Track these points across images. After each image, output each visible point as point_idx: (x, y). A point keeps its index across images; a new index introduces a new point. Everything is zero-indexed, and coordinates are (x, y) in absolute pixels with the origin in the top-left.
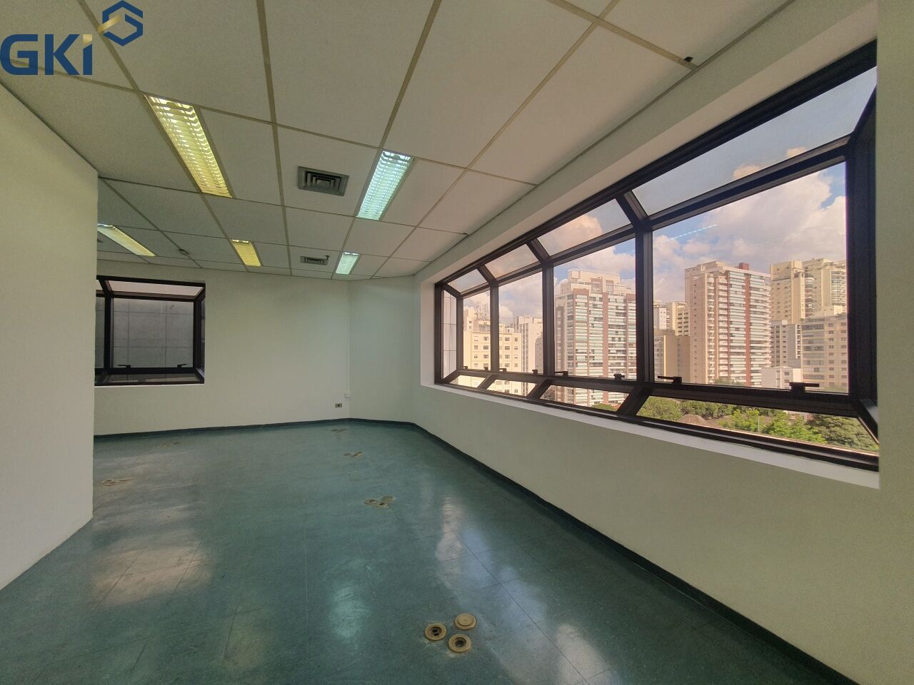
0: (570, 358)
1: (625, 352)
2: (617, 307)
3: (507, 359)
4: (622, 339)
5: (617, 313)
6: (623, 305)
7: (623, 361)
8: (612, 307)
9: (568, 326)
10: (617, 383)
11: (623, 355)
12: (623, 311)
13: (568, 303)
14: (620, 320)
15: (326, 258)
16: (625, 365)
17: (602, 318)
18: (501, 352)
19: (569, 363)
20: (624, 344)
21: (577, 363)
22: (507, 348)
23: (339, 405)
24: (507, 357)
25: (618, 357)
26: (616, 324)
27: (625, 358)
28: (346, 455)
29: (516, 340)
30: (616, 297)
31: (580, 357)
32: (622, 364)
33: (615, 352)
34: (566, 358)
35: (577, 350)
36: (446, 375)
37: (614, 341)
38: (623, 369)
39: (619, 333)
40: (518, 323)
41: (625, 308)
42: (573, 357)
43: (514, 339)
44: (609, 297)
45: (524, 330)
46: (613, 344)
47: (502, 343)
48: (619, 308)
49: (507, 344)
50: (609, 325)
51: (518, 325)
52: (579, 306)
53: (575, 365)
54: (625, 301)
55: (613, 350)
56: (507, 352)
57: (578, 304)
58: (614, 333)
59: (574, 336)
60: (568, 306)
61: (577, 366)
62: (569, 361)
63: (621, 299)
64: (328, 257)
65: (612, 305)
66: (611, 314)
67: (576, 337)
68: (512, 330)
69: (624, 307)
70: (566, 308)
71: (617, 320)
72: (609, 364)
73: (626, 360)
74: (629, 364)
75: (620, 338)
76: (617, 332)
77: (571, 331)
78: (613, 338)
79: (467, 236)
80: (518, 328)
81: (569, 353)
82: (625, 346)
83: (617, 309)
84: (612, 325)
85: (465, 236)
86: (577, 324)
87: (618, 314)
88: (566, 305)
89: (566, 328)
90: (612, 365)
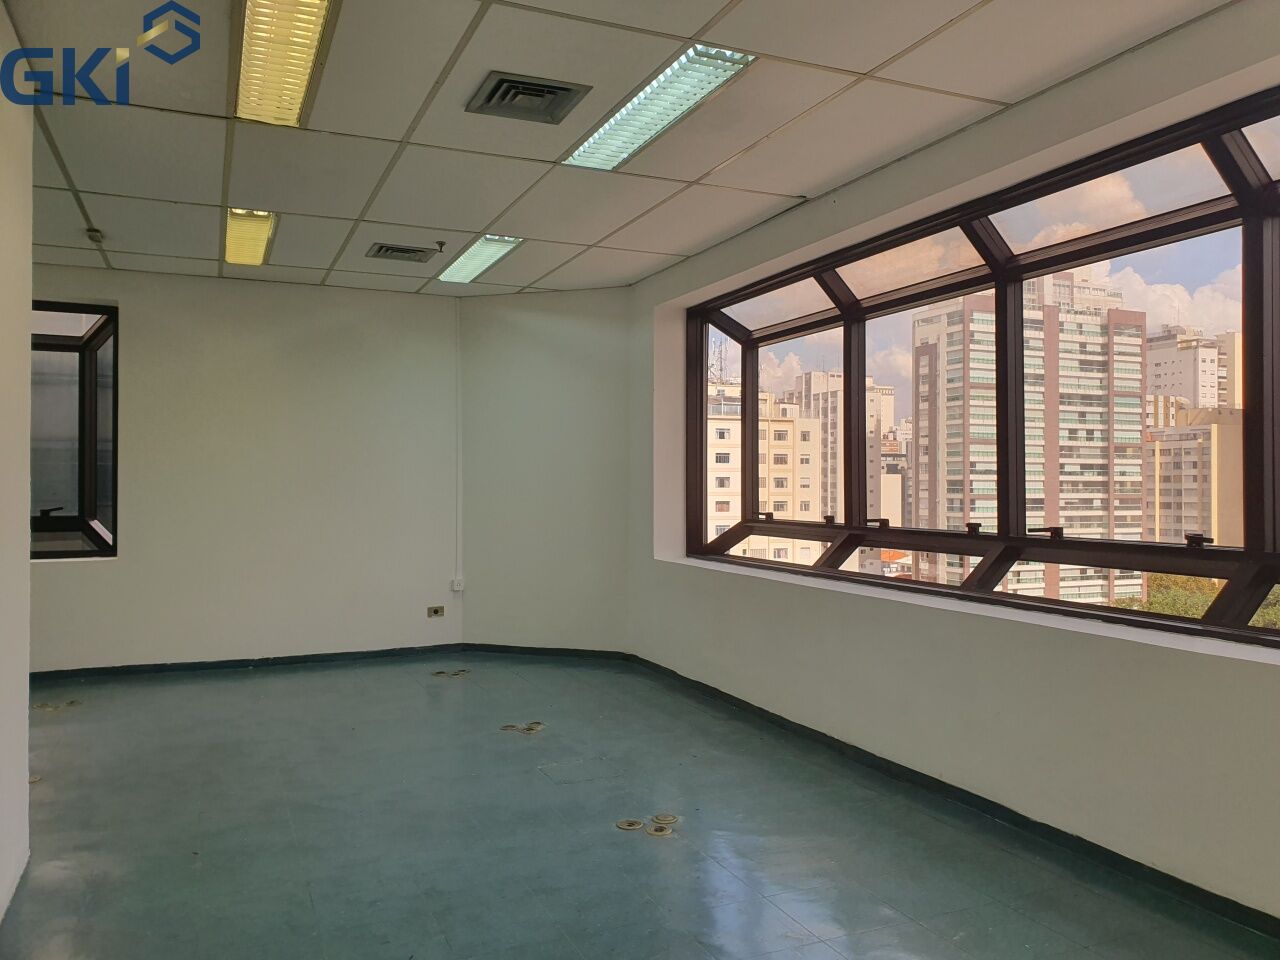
0: (955, 486)
1: (1104, 469)
2: (1083, 345)
3: (780, 490)
4: (1097, 434)
5: (1082, 362)
6: (1101, 340)
7: (1100, 495)
8: (1068, 346)
9: (950, 399)
10: (1194, 556)
11: (1100, 478)
12: (1100, 358)
13: (950, 335)
14: (1091, 383)
15: (438, 248)
16: (1106, 505)
17: (1041, 377)
18: (763, 471)
19: (951, 501)
20: (1103, 449)
21: (973, 501)
22: (780, 460)
23: (436, 612)
24: (780, 483)
25: (1086, 484)
26: (1081, 392)
27: (1105, 486)
28: (506, 728)
29: (805, 437)
30: (1080, 318)
31: (981, 485)
32: (1098, 503)
33: (1078, 469)
34: (942, 487)
35: (973, 464)
36: (712, 535)
37: (1076, 439)
38: (1100, 518)
39: (1088, 417)
40: (808, 389)
41: (1106, 349)
42: (961, 483)
43: (799, 436)
44: (1062, 317)
45: (825, 410)
46: (1071, 448)
47: (766, 447)
48: (1089, 348)
49: (780, 447)
50: (1062, 396)
51: (808, 396)
52: (979, 342)
53: (967, 505)
54: (1105, 330)
55: (1072, 464)
56: (780, 471)
57: (977, 337)
58: (1076, 416)
59: (965, 426)
60: (950, 344)
61: (973, 509)
62: (952, 496)
63: (1093, 323)
64: (441, 244)
65: (1068, 339)
66: (1068, 366)
67: (972, 429)
68: (793, 410)
69: (1103, 346)
70: (943, 349)
71: (1082, 382)
72: (1062, 503)
73: (1107, 491)
74: (1117, 503)
75: (1090, 432)
76: (1083, 414)
77: (958, 411)
78: (1073, 431)
79: (804, 201)
80: (808, 406)
81: (949, 473)
82: (1105, 453)
83: (1082, 352)
84: (1070, 396)
85: (802, 200)
86: (973, 392)
87: (1085, 365)
88: (944, 339)
89: (942, 402)
90: (1069, 505)
